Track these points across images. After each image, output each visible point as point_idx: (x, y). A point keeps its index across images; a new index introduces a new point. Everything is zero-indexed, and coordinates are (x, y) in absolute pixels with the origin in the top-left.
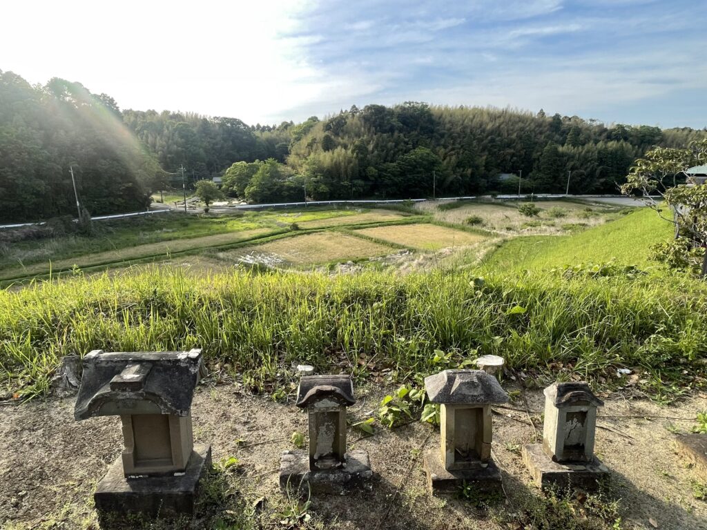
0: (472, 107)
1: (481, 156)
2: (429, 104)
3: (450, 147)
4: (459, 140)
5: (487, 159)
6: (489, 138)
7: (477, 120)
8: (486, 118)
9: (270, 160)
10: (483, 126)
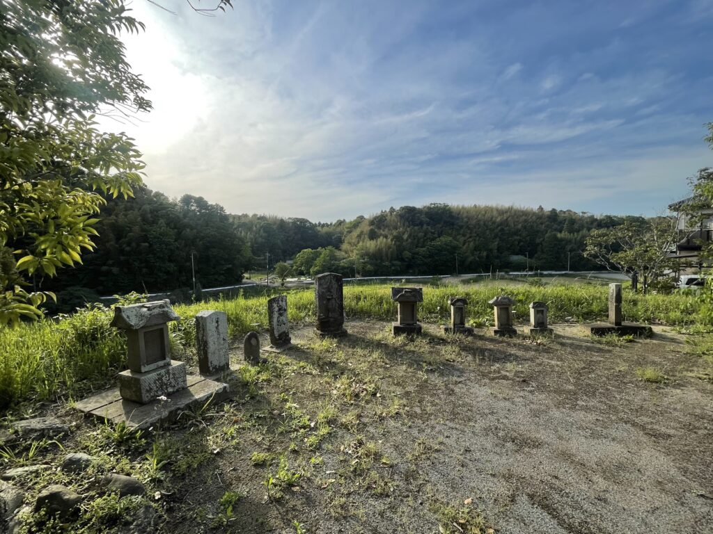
0: (484, 206)
1: (493, 242)
2: (450, 204)
3: (468, 236)
4: (475, 230)
5: (498, 244)
6: (499, 228)
7: (488, 215)
8: (495, 213)
9: (330, 247)
10: (494, 219)
